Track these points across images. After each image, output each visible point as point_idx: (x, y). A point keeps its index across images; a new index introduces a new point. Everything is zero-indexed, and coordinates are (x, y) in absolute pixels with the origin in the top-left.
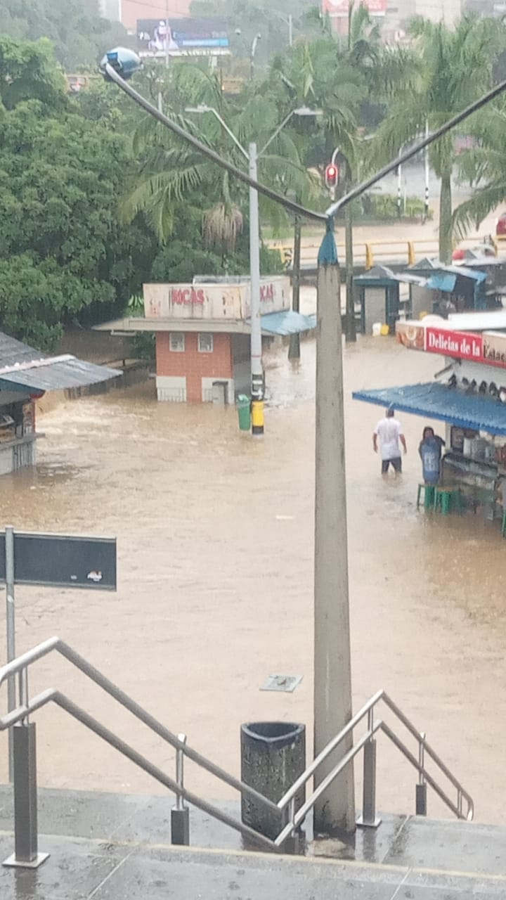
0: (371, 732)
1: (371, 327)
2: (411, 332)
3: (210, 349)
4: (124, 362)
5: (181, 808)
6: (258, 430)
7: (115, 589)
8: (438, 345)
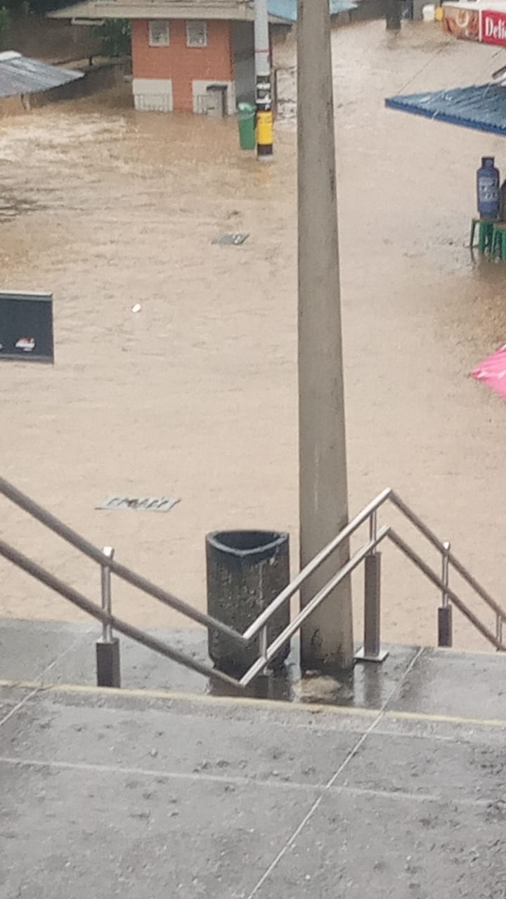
0: (373, 542)
1: (421, 10)
2: (463, 16)
3: (203, 43)
4: (90, 61)
5: (108, 640)
6: (266, 150)
7: (52, 361)
8: (497, 33)
